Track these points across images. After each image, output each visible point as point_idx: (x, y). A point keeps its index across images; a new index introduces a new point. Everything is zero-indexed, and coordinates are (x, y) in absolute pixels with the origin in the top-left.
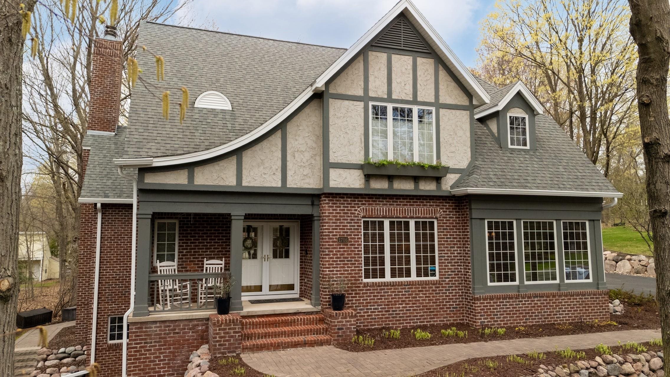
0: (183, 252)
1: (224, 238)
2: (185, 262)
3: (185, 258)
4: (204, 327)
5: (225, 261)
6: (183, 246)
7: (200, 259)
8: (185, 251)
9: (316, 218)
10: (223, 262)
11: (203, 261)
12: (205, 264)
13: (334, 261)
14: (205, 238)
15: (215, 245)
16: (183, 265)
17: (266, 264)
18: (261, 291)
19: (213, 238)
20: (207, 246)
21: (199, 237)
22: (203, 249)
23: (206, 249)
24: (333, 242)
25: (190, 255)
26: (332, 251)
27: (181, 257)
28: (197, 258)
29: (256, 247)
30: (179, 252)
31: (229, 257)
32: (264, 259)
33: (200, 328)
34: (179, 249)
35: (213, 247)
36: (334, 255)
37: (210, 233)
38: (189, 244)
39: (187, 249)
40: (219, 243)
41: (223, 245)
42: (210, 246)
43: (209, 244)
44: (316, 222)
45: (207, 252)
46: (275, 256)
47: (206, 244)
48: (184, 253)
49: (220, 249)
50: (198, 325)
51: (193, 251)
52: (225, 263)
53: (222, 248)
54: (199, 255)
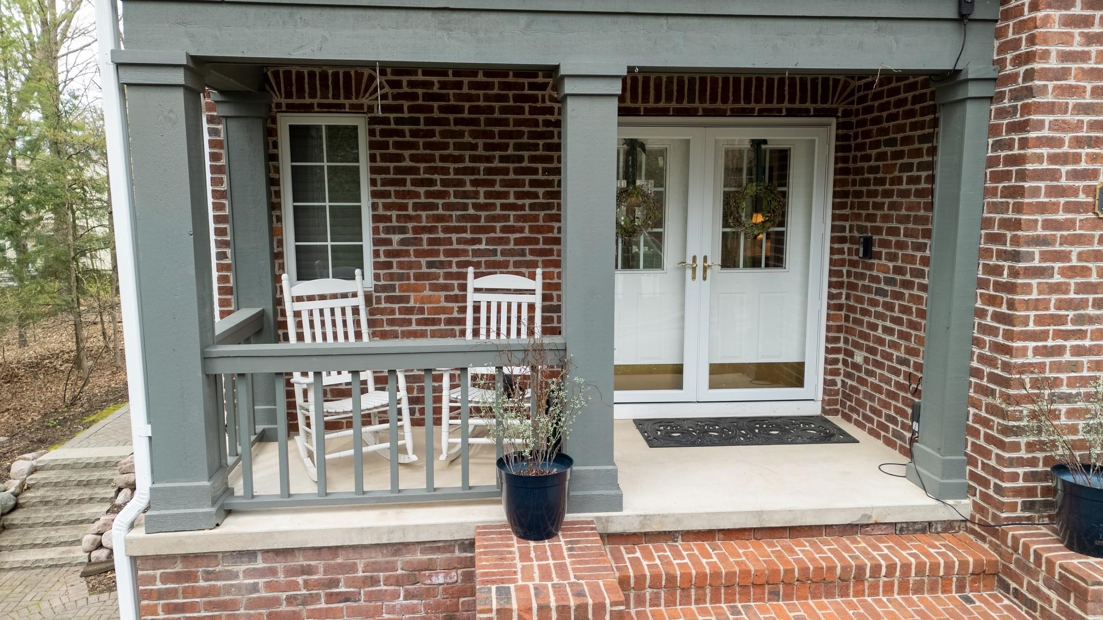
0: (388, 242)
1: (541, 191)
2: (401, 277)
3: (401, 265)
4: (455, 576)
5: (545, 276)
6: (388, 219)
7: (454, 269)
8: (396, 238)
9: (973, 90)
10: (537, 285)
11: (464, 276)
12: (470, 289)
13: (1069, 305)
14: (468, 188)
15: (506, 218)
16: (392, 288)
17: (696, 288)
18: (679, 386)
19: (497, 188)
20: (477, 219)
21: (444, 183)
22: (463, 230)
23: (474, 230)
24: (1071, 208)
25: (418, 254)
26: (1064, 256)
27: (383, 259)
28: (442, 265)
29: (660, 223)
30: (377, 242)
31: (557, 264)
32: (689, 272)
33: (441, 579)
34: (376, 230)
35: (498, 225)
36: (1072, 272)
37: (489, 171)
38: (411, 212)
39: (402, 230)
40: (522, 208)
41: (536, 218)
42: (489, 219)
43: (483, 214)
44: (971, 110)
45: (479, 241)
46: (729, 261)
47: (471, 211)
48: (395, 246)
49: (526, 234)
50: (430, 566)
51: (425, 237)
52: (545, 286)
53: (532, 229)
54: (448, 253)
